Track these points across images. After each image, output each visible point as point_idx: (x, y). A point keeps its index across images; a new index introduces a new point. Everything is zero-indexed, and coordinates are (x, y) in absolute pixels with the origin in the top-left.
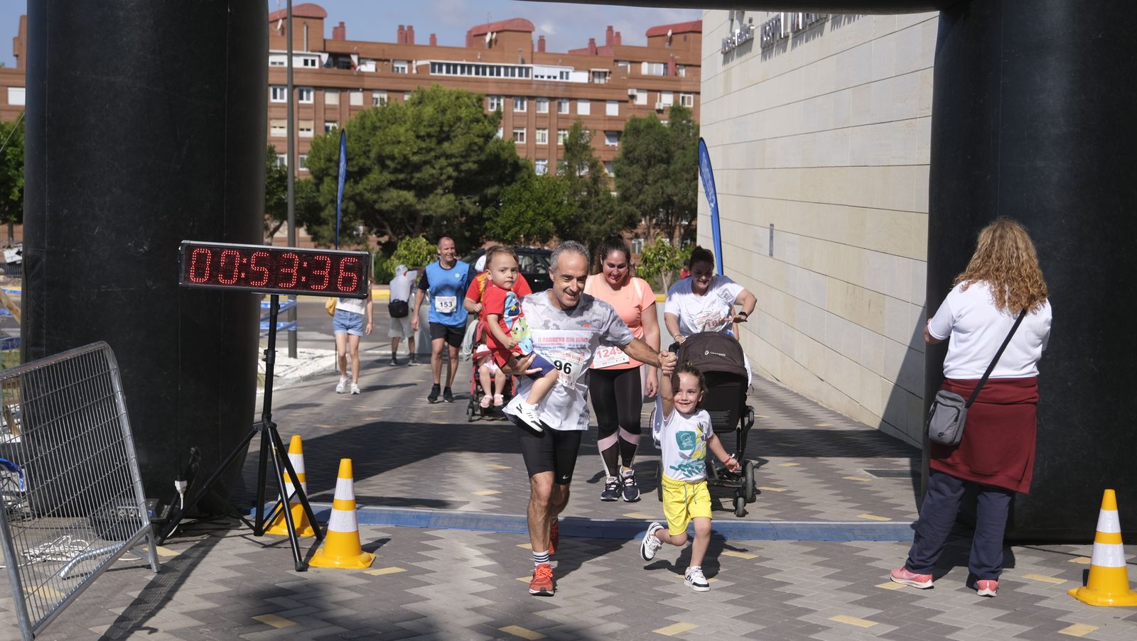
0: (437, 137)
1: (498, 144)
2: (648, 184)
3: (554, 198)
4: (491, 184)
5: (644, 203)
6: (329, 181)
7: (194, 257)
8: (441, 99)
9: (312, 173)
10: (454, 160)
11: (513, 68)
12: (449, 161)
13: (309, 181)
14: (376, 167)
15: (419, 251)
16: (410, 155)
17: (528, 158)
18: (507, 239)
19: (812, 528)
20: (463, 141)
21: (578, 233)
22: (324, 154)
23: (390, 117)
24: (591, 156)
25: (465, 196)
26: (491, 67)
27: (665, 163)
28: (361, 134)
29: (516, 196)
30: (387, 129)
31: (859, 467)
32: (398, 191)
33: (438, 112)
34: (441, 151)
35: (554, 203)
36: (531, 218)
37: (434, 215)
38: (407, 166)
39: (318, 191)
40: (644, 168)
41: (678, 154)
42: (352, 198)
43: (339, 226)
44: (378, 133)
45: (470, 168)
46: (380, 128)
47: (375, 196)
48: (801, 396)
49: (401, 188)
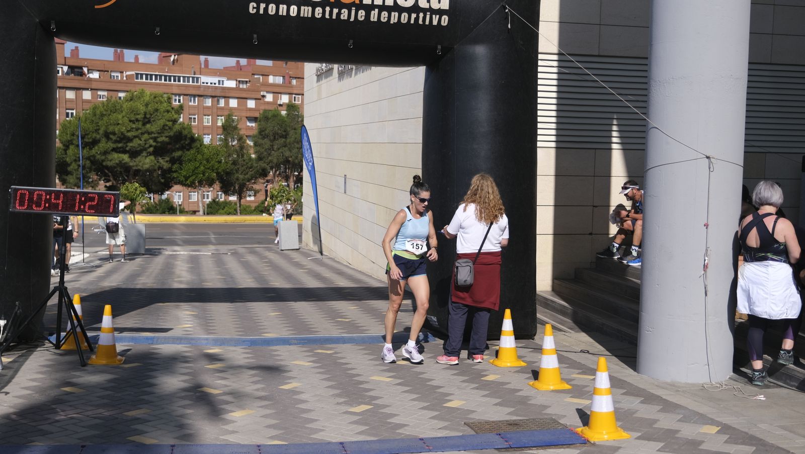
0: (142, 121)
1: (181, 126)
2: (273, 150)
3: (217, 158)
4: (178, 149)
5: (272, 162)
6: (72, 148)
7: (18, 195)
8: (145, 98)
9: (62, 143)
10: (153, 135)
11: (188, 78)
12: (150, 136)
13: (60, 148)
14: (103, 139)
16: (125, 132)
17: (200, 134)
18: (188, 184)
19: (363, 338)
20: (159, 124)
21: (231, 179)
22: (69, 131)
23: (112, 108)
24: (239, 133)
25: (160, 157)
26: (175, 77)
27: (284, 138)
28: (93, 119)
29: (193, 158)
30: (110, 116)
32: (118, 154)
33: (143, 106)
34: (145, 130)
35: (217, 162)
36: (202, 171)
37: (141, 169)
38: (124, 139)
39: (66, 154)
40: (272, 141)
41: (292, 132)
42: (88, 158)
44: (104, 118)
45: (163, 140)
46: (106, 115)
47: (103, 157)
48: (363, 272)
49: (120, 152)
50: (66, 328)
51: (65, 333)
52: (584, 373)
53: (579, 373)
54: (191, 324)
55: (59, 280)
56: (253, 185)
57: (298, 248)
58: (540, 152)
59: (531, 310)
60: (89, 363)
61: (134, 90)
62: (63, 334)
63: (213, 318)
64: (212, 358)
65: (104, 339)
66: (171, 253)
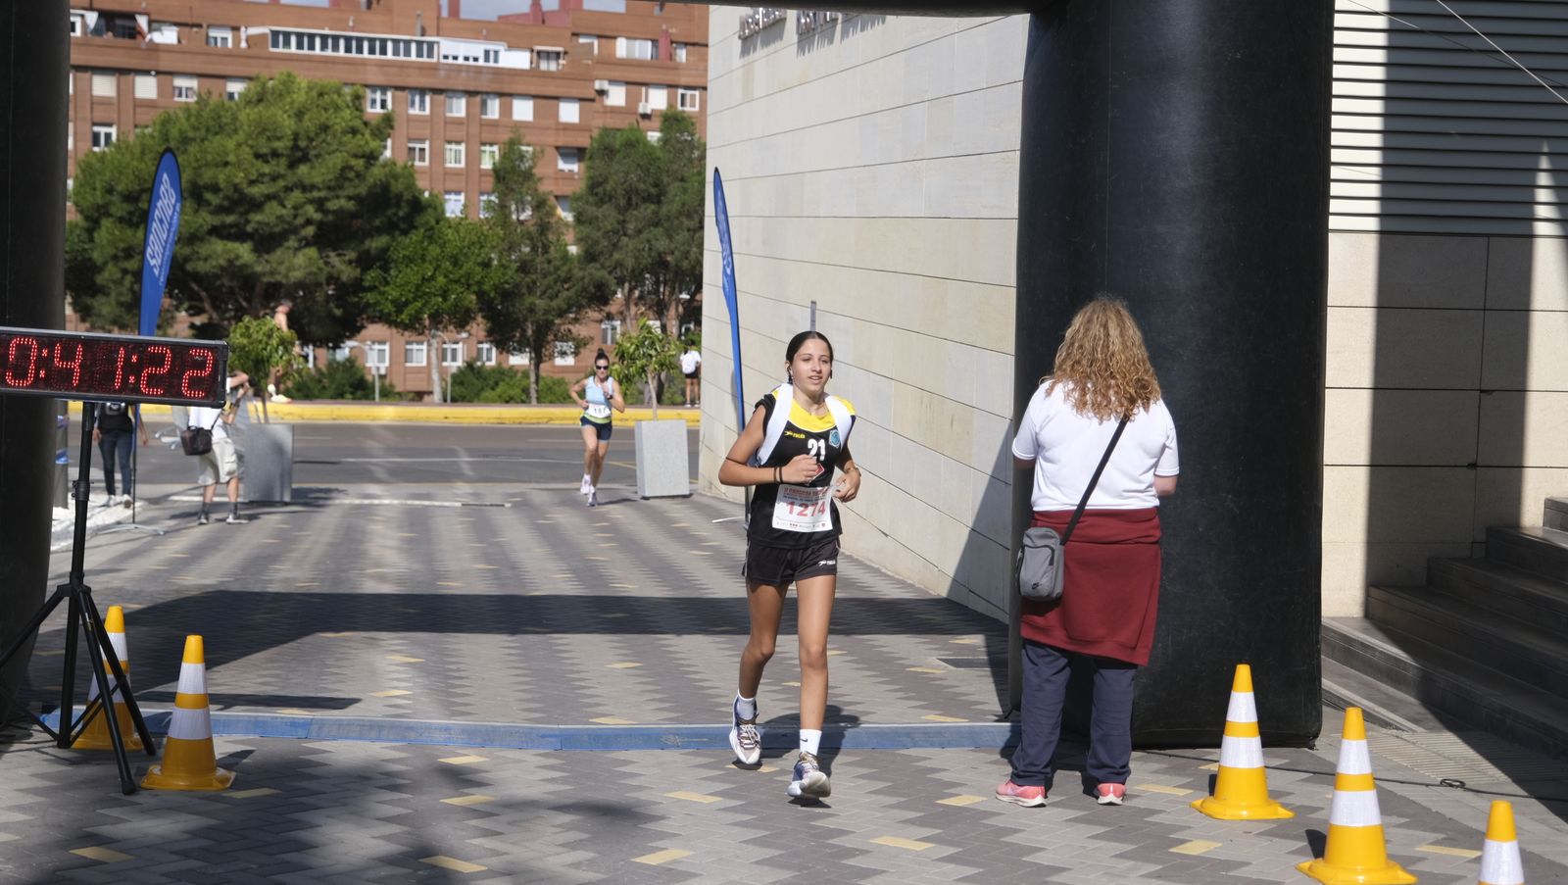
0: (288, 156)
1: (387, 169)
2: (625, 235)
3: (478, 255)
4: (379, 231)
5: (621, 265)
6: (109, 225)
8: (295, 96)
9: (81, 212)
10: (316, 194)
11: (408, 43)
12: (308, 195)
13: (76, 225)
15: (265, 339)
16: (245, 186)
17: (435, 192)
18: (402, 322)
19: (855, 732)
20: (330, 164)
21: (516, 310)
22: (101, 181)
23: (211, 123)
24: (536, 190)
25: (334, 250)
26: (372, 41)
27: (652, 203)
28: (162, 149)
29: (416, 253)
30: (206, 142)
31: (931, 655)
32: (225, 242)
33: (289, 116)
34: (295, 179)
35: (479, 264)
36: (441, 288)
37: (284, 281)
38: (242, 203)
39: (91, 240)
40: (619, 209)
41: (674, 188)
43: (127, 298)
44: (191, 149)
45: (341, 209)
46: (194, 140)
47: (187, 251)
48: (857, 560)
49: (229, 237)
50: (88, 694)
51: (84, 707)
52: (1450, 842)
53: (1437, 843)
54: (406, 689)
55: (69, 569)
56: (571, 327)
57: (687, 493)
58: (1336, 246)
59: (1305, 668)
60: (144, 785)
61: (267, 77)
62: (79, 709)
63: (463, 674)
64: (461, 779)
65: (183, 723)
66: (357, 502)
